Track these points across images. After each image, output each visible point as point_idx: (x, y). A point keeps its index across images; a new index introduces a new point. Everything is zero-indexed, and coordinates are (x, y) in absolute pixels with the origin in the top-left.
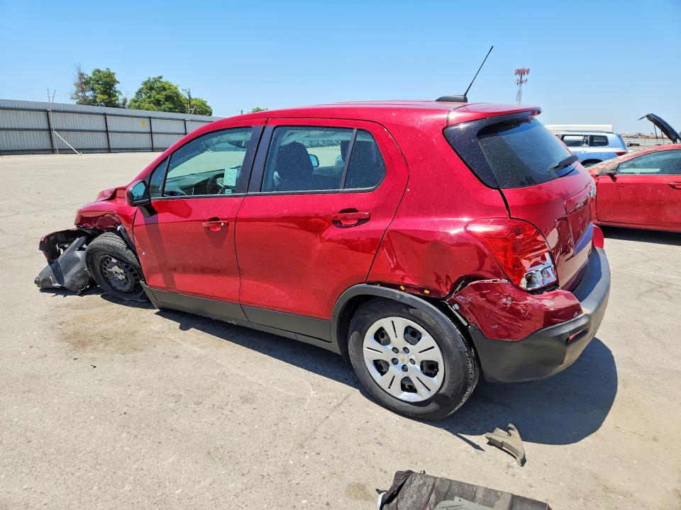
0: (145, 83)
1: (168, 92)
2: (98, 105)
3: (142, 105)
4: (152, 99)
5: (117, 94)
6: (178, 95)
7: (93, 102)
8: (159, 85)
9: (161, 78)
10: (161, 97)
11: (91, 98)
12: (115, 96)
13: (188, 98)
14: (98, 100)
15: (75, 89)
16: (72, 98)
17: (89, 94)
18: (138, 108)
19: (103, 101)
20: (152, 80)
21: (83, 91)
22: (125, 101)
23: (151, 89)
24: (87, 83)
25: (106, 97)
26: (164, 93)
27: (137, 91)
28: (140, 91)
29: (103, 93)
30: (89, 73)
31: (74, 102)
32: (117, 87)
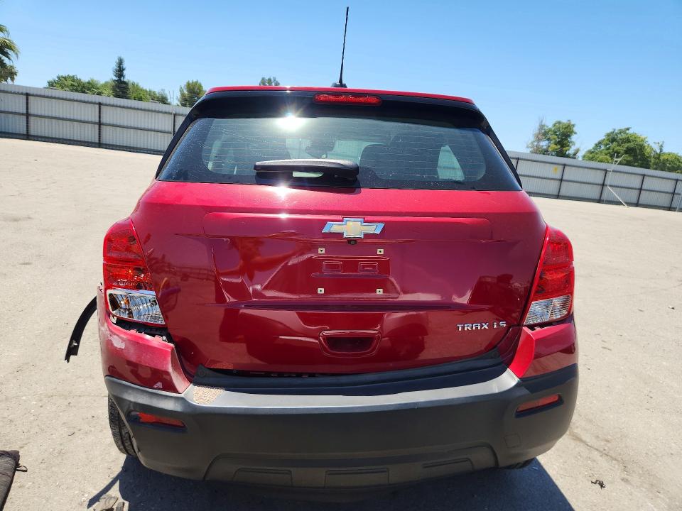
0: (608, 135)
1: (631, 145)
2: (549, 154)
3: (597, 156)
4: (611, 151)
5: (571, 144)
6: (642, 147)
7: (545, 152)
8: (624, 136)
9: (628, 129)
10: (621, 149)
11: (545, 147)
12: (569, 146)
13: (658, 151)
14: (550, 150)
15: (532, 139)
16: (528, 147)
17: (544, 144)
18: (592, 159)
19: (553, 151)
20: (616, 131)
21: (539, 140)
22: (577, 151)
23: (613, 140)
24: (545, 134)
25: (559, 146)
26: (626, 145)
27: (597, 142)
28: (600, 143)
29: (559, 143)
30: (550, 124)
31: (528, 151)
32: (574, 138)
